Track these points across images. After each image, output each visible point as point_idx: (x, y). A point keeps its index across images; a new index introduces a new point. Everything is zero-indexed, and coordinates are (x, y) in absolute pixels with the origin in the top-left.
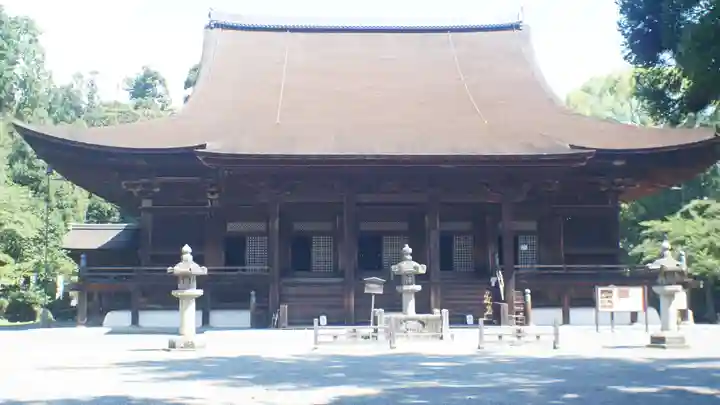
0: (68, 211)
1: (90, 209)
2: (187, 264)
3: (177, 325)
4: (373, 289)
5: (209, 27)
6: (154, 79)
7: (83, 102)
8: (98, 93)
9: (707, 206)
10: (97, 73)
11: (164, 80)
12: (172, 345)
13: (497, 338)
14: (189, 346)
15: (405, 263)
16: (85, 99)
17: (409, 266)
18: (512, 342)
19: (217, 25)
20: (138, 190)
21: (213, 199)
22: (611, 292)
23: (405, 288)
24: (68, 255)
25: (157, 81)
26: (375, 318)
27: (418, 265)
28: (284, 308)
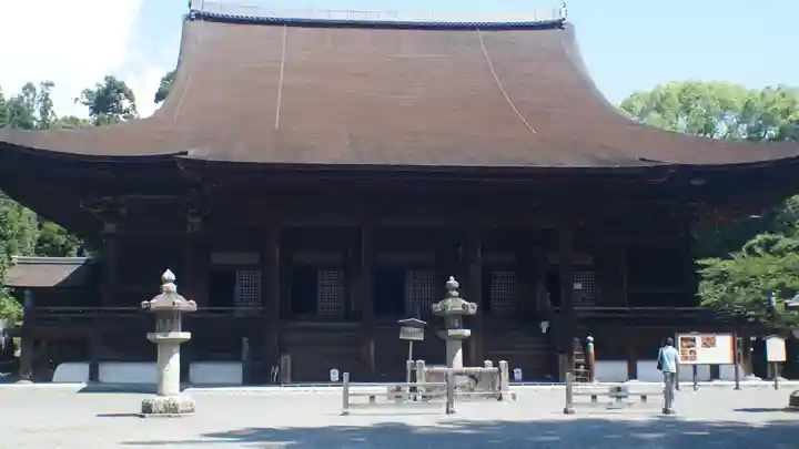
0: (14, 242)
1: (41, 242)
2: (170, 296)
3: (155, 381)
4: (410, 334)
5: (189, 18)
6: (119, 91)
7: (34, 119)
8: (52, 108)
9: (776, 241)
10: (52, 85)
11: (131, 92)
12: (147, 409)
13: (589, 398)
14: (171, 410)
15: (450, 300)
16: (37, 114)
17: (455, 304)
18: (611, 404)
19: (199, 16)
20: (100, 210)
21: (194, 223)
22: (694, 340)
23: (451, 332)
24: (12, 294)
25: (122, 94)
26: (414, 373)
27: (466, 303)
28: (286, 359)
